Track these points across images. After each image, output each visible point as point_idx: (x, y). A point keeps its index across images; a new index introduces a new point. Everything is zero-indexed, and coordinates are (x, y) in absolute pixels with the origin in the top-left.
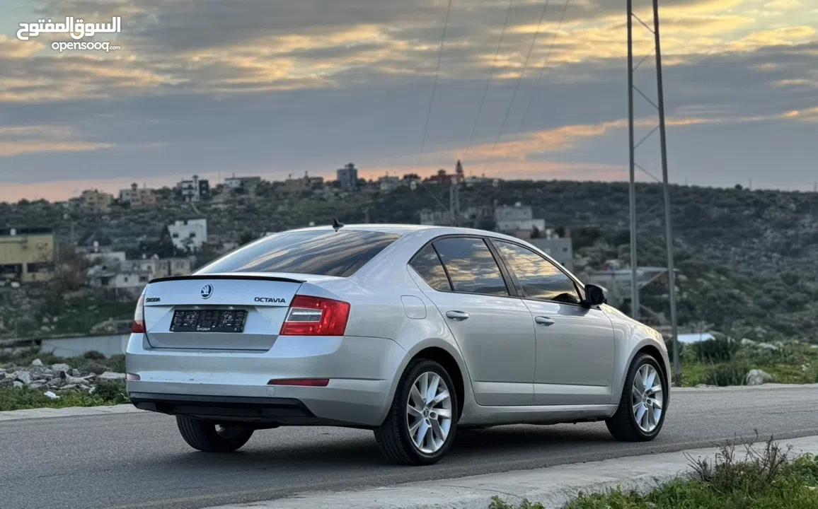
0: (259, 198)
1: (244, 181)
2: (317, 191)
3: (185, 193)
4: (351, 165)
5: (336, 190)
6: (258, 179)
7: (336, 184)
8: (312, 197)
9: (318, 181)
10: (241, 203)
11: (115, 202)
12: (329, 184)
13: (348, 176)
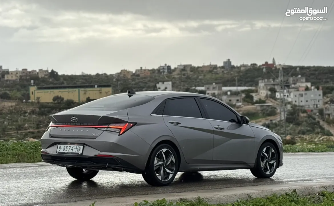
0: (191, 73)
1: (185, 66)
2: (215, 70)
3: (161, 71)
4: (229, 60)
5: (223, 70)
6: (191, 65)
7: (222, 67)
8: (213, 72)
9: (215, 66)
10: (184, 75)
11: (134, 75)
12: (220, 67)
13: (228, 64)
